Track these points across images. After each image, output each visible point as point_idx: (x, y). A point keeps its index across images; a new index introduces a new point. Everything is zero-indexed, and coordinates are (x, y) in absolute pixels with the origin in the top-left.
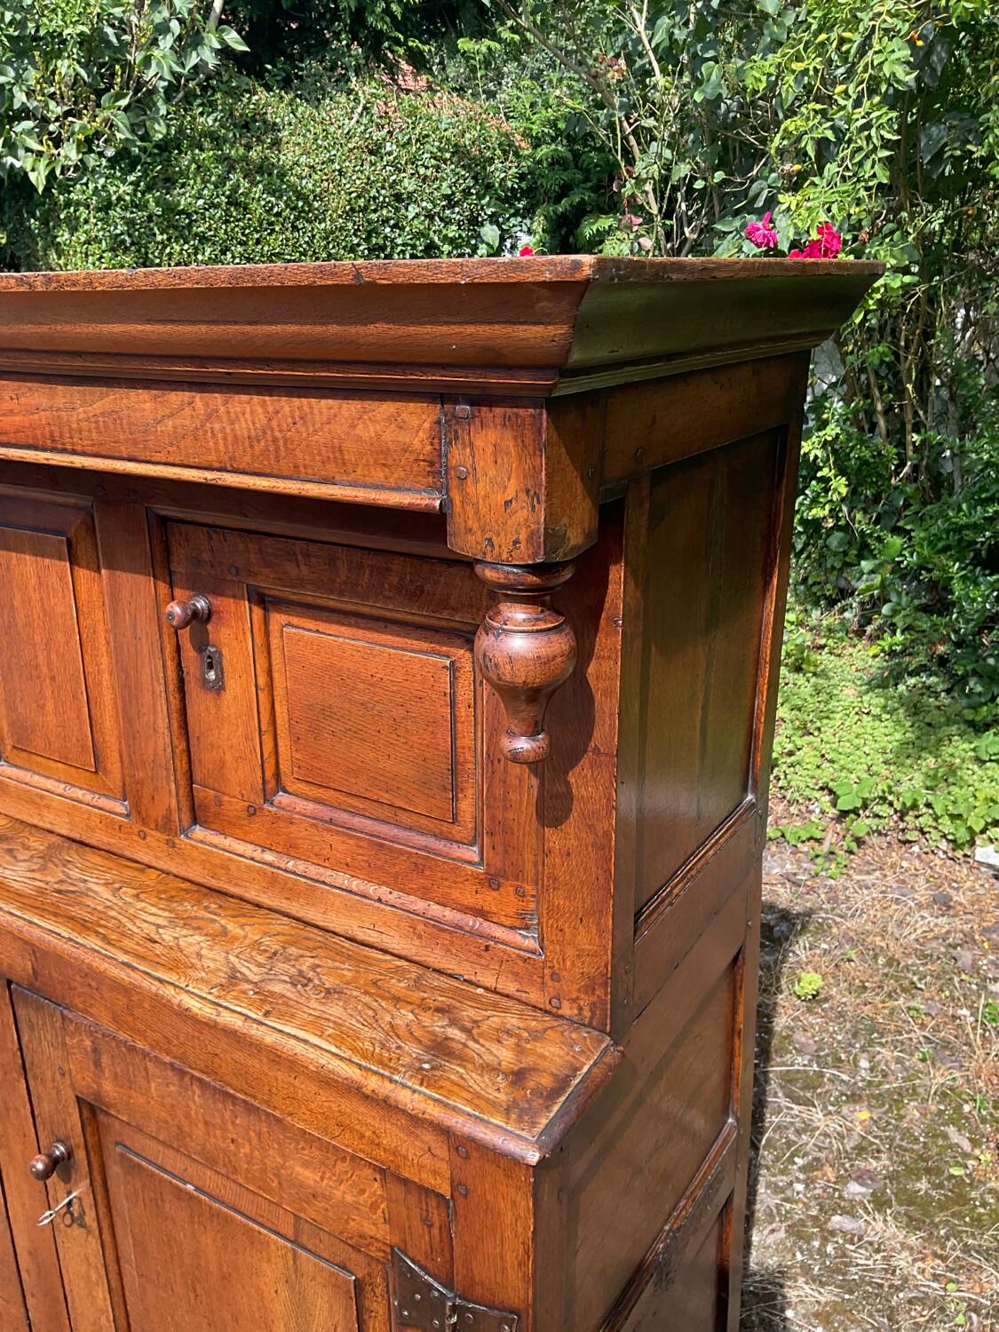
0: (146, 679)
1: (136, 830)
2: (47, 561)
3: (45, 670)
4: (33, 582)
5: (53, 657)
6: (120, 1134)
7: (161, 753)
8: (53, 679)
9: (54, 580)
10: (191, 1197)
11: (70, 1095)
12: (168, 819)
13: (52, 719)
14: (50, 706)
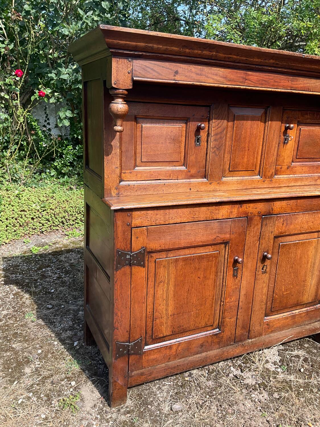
0: (274, 143)
1: (263, 180)
2: (254, 122)
3: (247, 149)
4: (249, 127)
5: (250, 144)
6: (281, 240)
7: (273, 160)
8: (248, 150)
9: (255, 126)
10: (298, 243)
11: (273, 237)
12: (272, 175)
13: (245, 160)
14: (246, 157)
